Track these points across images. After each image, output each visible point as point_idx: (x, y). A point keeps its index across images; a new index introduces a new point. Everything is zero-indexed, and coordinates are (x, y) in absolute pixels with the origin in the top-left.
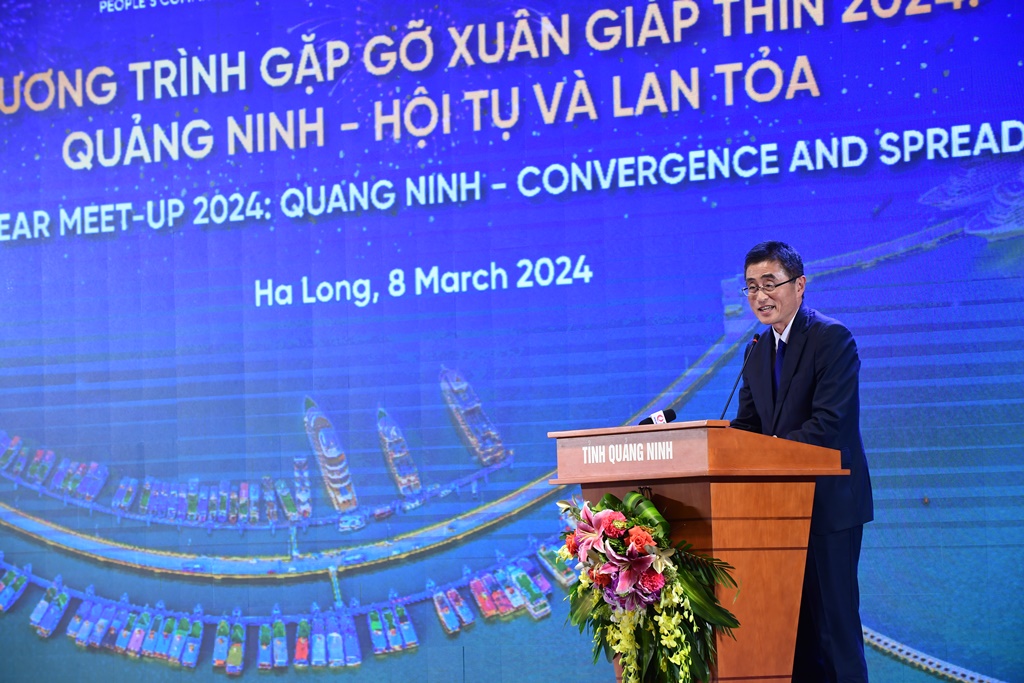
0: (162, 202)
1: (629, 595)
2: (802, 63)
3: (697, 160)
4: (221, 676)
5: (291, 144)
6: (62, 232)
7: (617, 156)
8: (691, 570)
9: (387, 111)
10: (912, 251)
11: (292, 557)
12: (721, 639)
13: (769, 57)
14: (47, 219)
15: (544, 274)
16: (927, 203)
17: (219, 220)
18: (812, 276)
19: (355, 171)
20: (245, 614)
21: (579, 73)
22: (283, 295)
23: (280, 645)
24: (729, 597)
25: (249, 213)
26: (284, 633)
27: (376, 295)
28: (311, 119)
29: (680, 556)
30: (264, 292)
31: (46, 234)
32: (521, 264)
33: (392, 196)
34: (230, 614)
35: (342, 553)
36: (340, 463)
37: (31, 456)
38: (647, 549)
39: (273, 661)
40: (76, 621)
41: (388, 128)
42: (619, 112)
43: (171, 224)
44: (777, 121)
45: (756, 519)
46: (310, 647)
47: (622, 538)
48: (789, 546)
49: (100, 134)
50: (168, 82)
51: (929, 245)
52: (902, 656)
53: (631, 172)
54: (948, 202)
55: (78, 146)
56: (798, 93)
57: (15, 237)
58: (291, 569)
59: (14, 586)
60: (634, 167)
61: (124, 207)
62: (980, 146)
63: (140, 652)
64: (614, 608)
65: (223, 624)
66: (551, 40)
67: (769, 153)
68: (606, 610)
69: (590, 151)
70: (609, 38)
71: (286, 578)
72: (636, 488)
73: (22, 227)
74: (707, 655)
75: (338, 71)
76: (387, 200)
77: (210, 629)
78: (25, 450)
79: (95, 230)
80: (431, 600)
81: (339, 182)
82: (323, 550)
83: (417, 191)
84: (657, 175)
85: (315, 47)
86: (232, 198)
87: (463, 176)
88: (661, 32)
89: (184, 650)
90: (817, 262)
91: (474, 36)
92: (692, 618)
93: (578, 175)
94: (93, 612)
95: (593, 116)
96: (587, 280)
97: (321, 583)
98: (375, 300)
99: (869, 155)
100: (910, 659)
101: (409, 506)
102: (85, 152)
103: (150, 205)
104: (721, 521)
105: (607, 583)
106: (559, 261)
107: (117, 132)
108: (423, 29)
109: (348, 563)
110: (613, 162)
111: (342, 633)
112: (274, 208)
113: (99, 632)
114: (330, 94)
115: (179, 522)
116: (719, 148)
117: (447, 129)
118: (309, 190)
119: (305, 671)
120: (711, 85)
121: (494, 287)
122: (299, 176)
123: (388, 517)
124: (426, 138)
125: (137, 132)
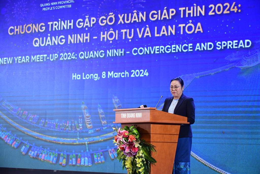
0: (53, 55)
1: (129, 153)
2: (199, 24)
3: (174, 47)
4: (61, 166)
5: (82, 42)
6: (32, 61)
7: (155, 46)
8: (145, 147)
9: (104, 34)
10: (223, 71)
11: (78, 139)
12: (152, 166)
13: (192, 23)
14: (29, 58)
15: (137, 74)
16: (227, 59)
17: (65, 59)
18: (199, 76)
19: (96, 48)
20: (67, 152)
21: (147, 26)
22: (79, 77)
23: (74, 159)
24: (154, 155)
25: (72, 57)
26: (75, 157)
27: (99, 78)
28: (87, 36)
29: (143, 143)
30: (74, 76)
31: (28, 61)
32: (132, 71)
33: (104, 54)
34: (63, 152)
35: (89, 139)
36: (89, 117)
37: (23, 113)
38: (133, 141)
39: (72, 163)
40: (30, 151)
41: (104, 38)
42: (156, 35)
43: (55, 60)
44: (193, 38)
45: (163, 134)
46: (81, 160)
47: (127, 138)
48: (172, 142)
49: (41, 38)
50: (56, 27)
51: (227, 69)
52: (216, 170)
53: (158, 50)
54: (232, 59)
55: (36, 41)
56: (198, 32)
57: (22, 62)
58: (77, 142)
59: (18, 142)
60: (159, 48)
61: (45, 56)
62: (240, 46)
63: (44, 159)
64: (126, 156)
65: (62, 154)
66: (141, 18)
67: (191, 46)
68: (125, 156)
69: (149, 44)
70: (155, 18)
71: (76, 144)
72: (133, 125)
73: (23, 60)
74: (148, 170)
75: (93, 24)
76: (103, 55)
77: (59, 155)
78: (21, 112)
79: (39, 61)
80: (108, 151)
81: (92, 51)
82: (84, 138)
83: (109, 53)
84: (164, 51)
85: (88, 19)
86: (68, 54)
87: (120, 50)
88: (167, 16)
89: (53, 160)
90: (200, 73)
91: (124, 16)
92: (144, 160)
93: (146, 50)
94: (34, 150)
95: (150, 36)
96: (147, 76)
97: (84, 145)
98: (99, 79)
99: (214, 47)
100: (218, 171)
101: (104, 128)
102: (38, 43)
103: (51, 55)
104: (153, 134)
105: (123, 149)
106: (141, 71)
107: (45, 38)
108: (113, 15)
109: (90, 141)
110: (154, 47)
111: (88, 158)
112: (78, 56)
113: (35, 154)
114: (91, 30)
115: (53, 130)
116: (179, 44)
117: (117, 39)
118: (85, 52)
119: (79, 166)
120: (178, 29)
121: (126, 76)
122: (83, 49)
123: (99, 130)
124: (112, 41)
125: (49, 38)
